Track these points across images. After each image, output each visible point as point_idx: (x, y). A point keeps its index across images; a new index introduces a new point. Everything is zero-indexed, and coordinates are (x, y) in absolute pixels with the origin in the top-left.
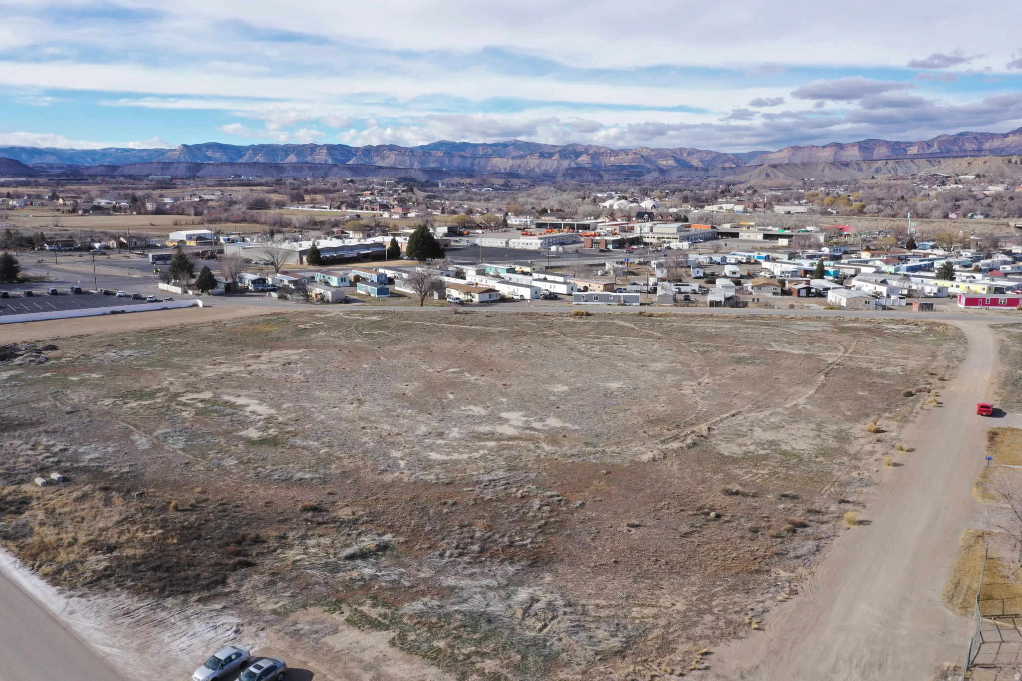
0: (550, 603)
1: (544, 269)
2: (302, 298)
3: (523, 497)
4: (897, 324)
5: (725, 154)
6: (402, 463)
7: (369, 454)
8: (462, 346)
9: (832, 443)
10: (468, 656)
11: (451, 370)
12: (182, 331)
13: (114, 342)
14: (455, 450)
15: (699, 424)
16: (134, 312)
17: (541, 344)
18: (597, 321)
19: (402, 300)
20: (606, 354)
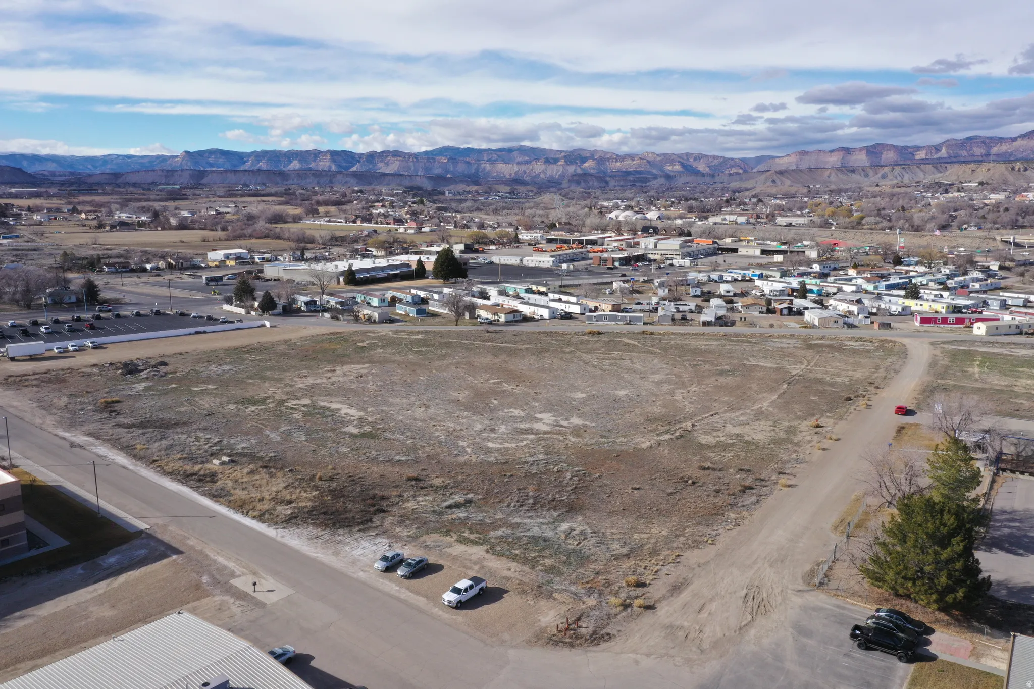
0: (582, 531)
1: (558, 288)
2: (352, 318)
3: (558, 471)
4: (856, 341)
5: (732, 159)
6: (469, 450)
7: (444, 444)
8: (497, 361)
9: (782, 435)
10: (535, 558)
11: (491, 381)
12: (262, 348)
13: (212, 357)
14: (505, 441)
15: (685, 422)
16: (214, 332)
17: (562, 359)
18: (606, 339)
19: (438, 320)
20: (615, 368)
